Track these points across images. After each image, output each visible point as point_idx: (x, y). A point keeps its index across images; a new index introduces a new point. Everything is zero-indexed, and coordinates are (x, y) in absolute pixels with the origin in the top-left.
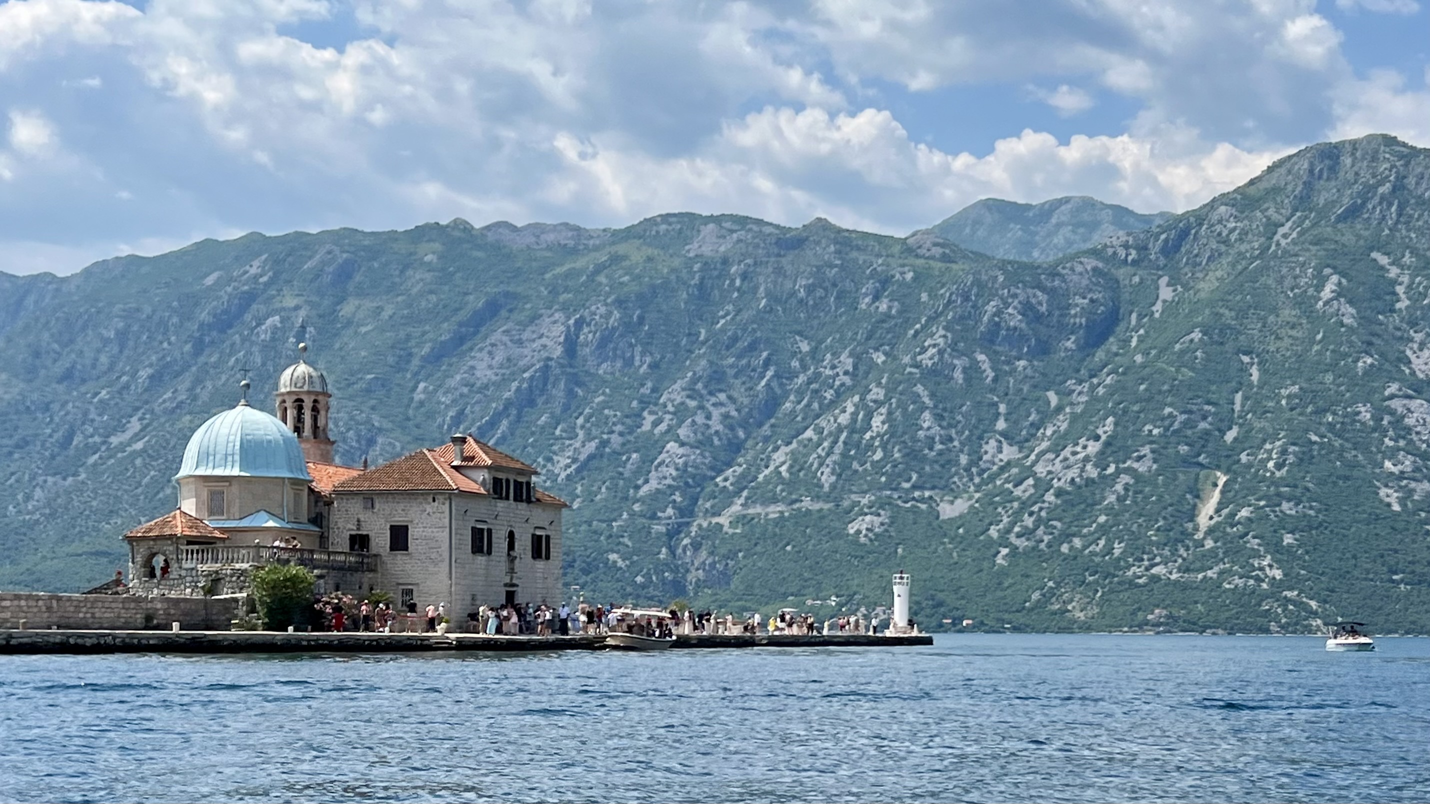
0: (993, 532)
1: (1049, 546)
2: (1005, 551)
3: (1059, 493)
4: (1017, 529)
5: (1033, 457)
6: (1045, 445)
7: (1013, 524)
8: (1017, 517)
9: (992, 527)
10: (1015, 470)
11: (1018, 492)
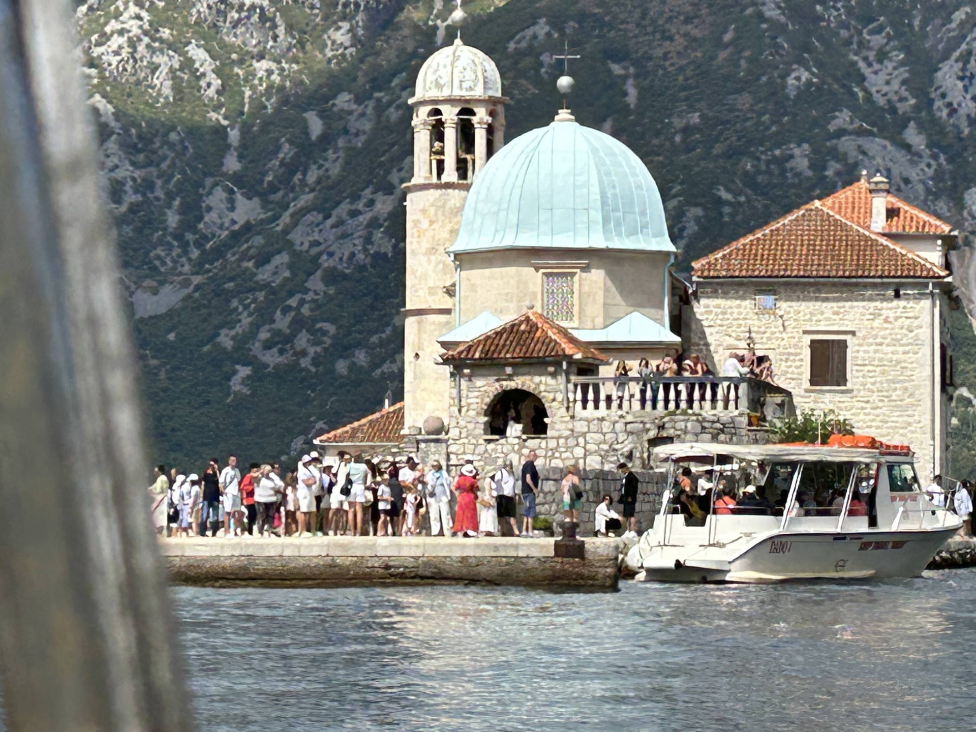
0: (226, 340)
1: (316, 362)
2: (244, 371)
3: (332, 277)
4: (264, 335)
5: (286, 218)
6: (306, 199)
7: (255, 328)
8: (264, 316)
9: (224, 332)
10: (259, 240)
11: (264, 275)
